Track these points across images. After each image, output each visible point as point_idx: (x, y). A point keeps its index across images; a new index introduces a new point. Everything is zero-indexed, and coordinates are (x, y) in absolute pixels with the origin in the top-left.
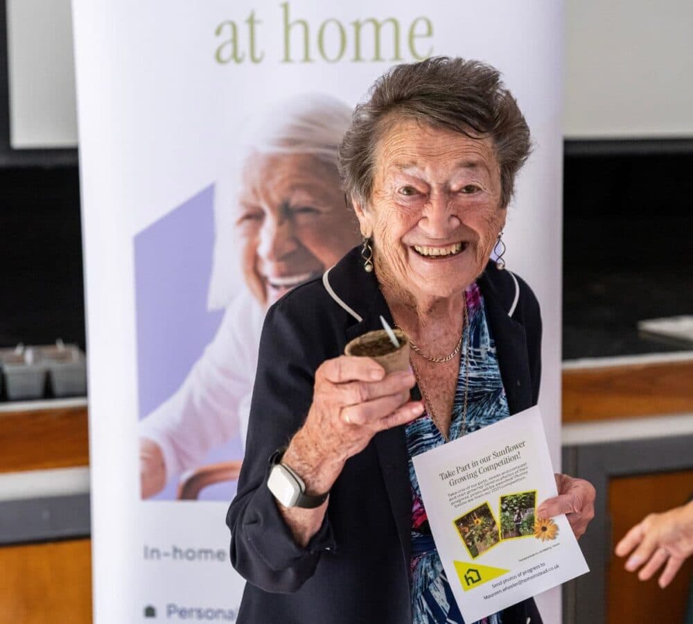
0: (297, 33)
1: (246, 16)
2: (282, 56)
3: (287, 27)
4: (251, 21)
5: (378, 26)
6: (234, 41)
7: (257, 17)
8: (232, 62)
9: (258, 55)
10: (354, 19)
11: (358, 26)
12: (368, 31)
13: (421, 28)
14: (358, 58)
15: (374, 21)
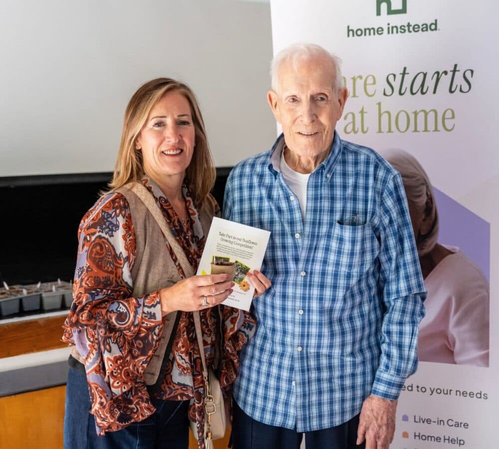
0: (385, 117)
1: (360, 109)
2: (378, 130)
3: (380, 115)
4: (362, 112)
5: (426, 114)
6: (354, 122)
7: (365, 111)
8: (352, 133)
9: (365, 130)
10: (414, 110)
11: (416, 114)
12: (421, 116)
13: (449, 114)
14: (416, 130)
15: (424, 111)
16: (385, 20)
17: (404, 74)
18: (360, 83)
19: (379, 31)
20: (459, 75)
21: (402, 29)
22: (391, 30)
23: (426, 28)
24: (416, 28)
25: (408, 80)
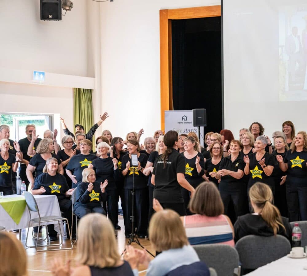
16: (184, 121)
17: (187, 130)
18: (180, 131)
19: (183, 123)
20: (195, 130)
21: (186, 123)
22: (185, 123)
23: (190, 123)
24: (188, 123)
25: (187, 131)
